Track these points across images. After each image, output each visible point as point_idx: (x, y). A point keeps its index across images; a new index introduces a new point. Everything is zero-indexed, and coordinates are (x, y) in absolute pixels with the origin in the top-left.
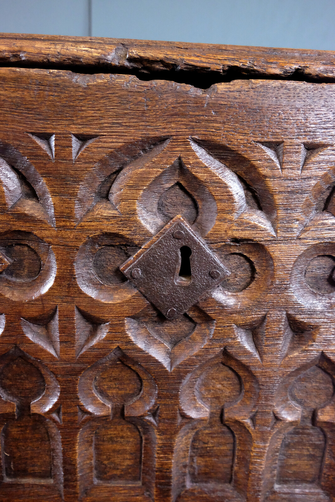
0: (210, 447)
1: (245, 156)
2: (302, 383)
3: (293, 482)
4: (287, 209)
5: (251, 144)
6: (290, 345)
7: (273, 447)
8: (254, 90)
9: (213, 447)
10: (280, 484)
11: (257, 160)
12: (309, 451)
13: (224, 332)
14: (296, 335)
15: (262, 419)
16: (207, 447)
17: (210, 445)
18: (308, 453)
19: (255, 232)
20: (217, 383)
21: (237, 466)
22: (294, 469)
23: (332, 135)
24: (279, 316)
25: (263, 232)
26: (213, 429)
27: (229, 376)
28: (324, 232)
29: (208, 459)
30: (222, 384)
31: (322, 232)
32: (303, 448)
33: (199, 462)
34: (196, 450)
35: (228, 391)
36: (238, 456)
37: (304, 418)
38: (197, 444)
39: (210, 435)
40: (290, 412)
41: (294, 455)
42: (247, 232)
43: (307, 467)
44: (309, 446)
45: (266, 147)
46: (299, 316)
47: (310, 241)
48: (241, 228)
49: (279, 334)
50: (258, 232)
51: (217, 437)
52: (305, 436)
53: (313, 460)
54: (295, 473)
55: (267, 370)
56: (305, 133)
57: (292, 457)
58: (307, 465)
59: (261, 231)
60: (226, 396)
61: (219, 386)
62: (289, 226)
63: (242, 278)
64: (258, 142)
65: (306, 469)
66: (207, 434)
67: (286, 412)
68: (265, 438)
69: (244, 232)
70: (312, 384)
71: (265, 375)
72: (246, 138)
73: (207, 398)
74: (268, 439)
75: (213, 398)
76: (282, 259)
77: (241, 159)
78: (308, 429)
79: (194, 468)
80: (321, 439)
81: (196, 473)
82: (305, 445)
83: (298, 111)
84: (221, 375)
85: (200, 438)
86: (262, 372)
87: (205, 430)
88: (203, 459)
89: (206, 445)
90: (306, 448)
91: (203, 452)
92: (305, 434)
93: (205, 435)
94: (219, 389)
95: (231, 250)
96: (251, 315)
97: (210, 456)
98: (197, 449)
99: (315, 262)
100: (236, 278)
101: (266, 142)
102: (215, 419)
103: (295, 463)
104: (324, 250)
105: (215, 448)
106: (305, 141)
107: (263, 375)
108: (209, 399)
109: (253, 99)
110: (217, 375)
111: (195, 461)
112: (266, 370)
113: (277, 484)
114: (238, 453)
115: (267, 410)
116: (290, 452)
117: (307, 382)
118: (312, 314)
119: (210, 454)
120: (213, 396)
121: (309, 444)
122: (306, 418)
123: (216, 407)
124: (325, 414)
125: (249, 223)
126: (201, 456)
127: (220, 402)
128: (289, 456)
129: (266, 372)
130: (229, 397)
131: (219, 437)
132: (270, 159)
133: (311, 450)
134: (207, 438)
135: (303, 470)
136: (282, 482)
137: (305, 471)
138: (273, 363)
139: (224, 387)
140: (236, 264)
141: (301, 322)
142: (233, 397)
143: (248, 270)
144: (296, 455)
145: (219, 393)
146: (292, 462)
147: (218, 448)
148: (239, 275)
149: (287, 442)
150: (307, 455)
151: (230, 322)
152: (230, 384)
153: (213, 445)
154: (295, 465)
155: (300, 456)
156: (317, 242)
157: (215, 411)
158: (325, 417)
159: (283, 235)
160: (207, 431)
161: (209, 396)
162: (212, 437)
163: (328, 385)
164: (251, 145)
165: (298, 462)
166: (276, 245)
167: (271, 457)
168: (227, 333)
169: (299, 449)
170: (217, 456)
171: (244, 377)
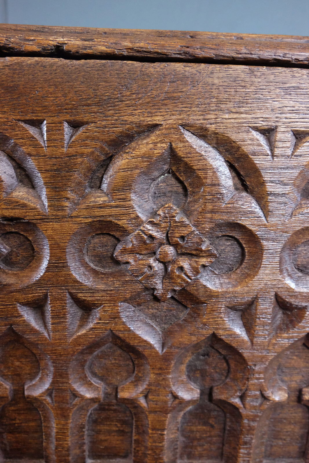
0: (18, 423)
1: (7, 134)
2: (101, 360)
3: (106, 457)
4: (56, 188)
5: (11, 122)
6: (80, 322)
7: (78, 423)
8: (9, 68)
9: (21, 423)
10: (94, 459)
11: (20, 139)
12: (118, 427)
13: (7, 310)
14: (86, 313)
15: (59, 396)
16: (15, 424)
17: (18, 421)
18: (117, 429)
19: (25, 211)
20: (15, 360)
21: (45, 442)
22: (106, 444)
23: (94, 113)
24: (60, 295)
25: (33, 211)
26: (19, 405)
27: (26, 353)
28: (96, 210)
29: (18, 435)
30: (21, 362)
31: (94, 210)
32: (111, 424)
33: (9, 438)
34: (4, 427)
35: (28, 368)
36: (45, 432)
37: (107, 394)
38: (5, 421)
39: (16, 412)
40: (90, 389)
41: (103, 430)
42: (17, 211)
43: (118, 442)
44: (117, 422)
45: (28, 126)
46: (80, 295)
47: (82, 219)
48: (10, 207)
49: (63, 312)
50: (28, 210)
51: (23, 413)
52: (111, 412)
53: (123, 436)
54: (106, 448)
55: (57, 348)
56: (66, 111)
57: (102, 433)
58: (118, 440)
59: (31, 209)
60: (26, 373)
61: (17, 363)
62: (59, 205)
63: (24, 257)
64: (19, 120)
65: (117, 444)
66: (13, 410)
67: (85, 389)
68: (66, 414)
69: (14, 211)
70: (111, 361)
71: (55, 353)
72: (6, 116)
73: (7, 375)
74: (69, 415)
75: (14, 375)
76: (55, 237)
77: (4, 137)
78: (113, 406)
79: (5, 444)
80: (128, 415)
81: (8, 449)
82: (112, 421)
83: (56, 88)
84: (18, 353)
85: (7, 415)
86: (52, 350)
87: (10, 406)
88: (13, 436)
89: (14, 422)
90: (114, 423)
91: (12, 428)
92: (111, 410)
93: (11, 412)
94: (18, 366)
95: (6, 229)
96: (32, 294)
97: (19, 433)
98: (6, 425)
99: (96, 240)
100: (18, 256)
101: (28, 120)
102: (19, 396)
103: (106, 438)
104: (100, 229)
105: (23, 424)
106: (68, 119)
107: (53, 353)
108: (10, 377)
109: (9, 77)
110: (14, 352)
111: (5, 437)
112: (55, 348)
113: (90, 459)
114: (45, 429)
115: (63, 388)
116: (99, 428)
117: (105, 359)
118: (93, 293)
119: (20, 430)
120: (13, 374)
121: (117, 420)
122: (110, 395)
123: (18, 383)
124: (125, 391)
125: (17, 202)
126: (10, 433)
127: (21, 379)
128: (99, 432)
129: (56, 350)
130: (29, 374)
131: (26, 413)
132: (33, 137)
133: (119, 425)
134: (14, 415)
135: (114, 445)
136: (95, 457)
137: (117, 446)
138: (62, 341)
139: (23, 364)
140: (16, 243)
141: (85, 300)
142: (33, 374)
143: (30, 249)
144: (105, 431)
145: (19, 370)
146: (102, 437)
147: (27, 424)
148: (21, 254)
149: (94, 418)
150: (116, 431)
151: (12, 300)
152: (29, 361)
153: (21, 422)
154: (106, 440)
155: (109, 432)
156: (90, 220)
157: (17, 388)
158: (126, 393)
159: (54, 214)
160: (13, 408)
161: (10, 373)
162: (18, 413)
163: (128, 362)
164: (12, 124)
165: (108, 437)
166: (48, 224)
167: (77, 432)
168: (10, 311)
169: (107, 424)
170: (26, 432)
171: (38, 355)
